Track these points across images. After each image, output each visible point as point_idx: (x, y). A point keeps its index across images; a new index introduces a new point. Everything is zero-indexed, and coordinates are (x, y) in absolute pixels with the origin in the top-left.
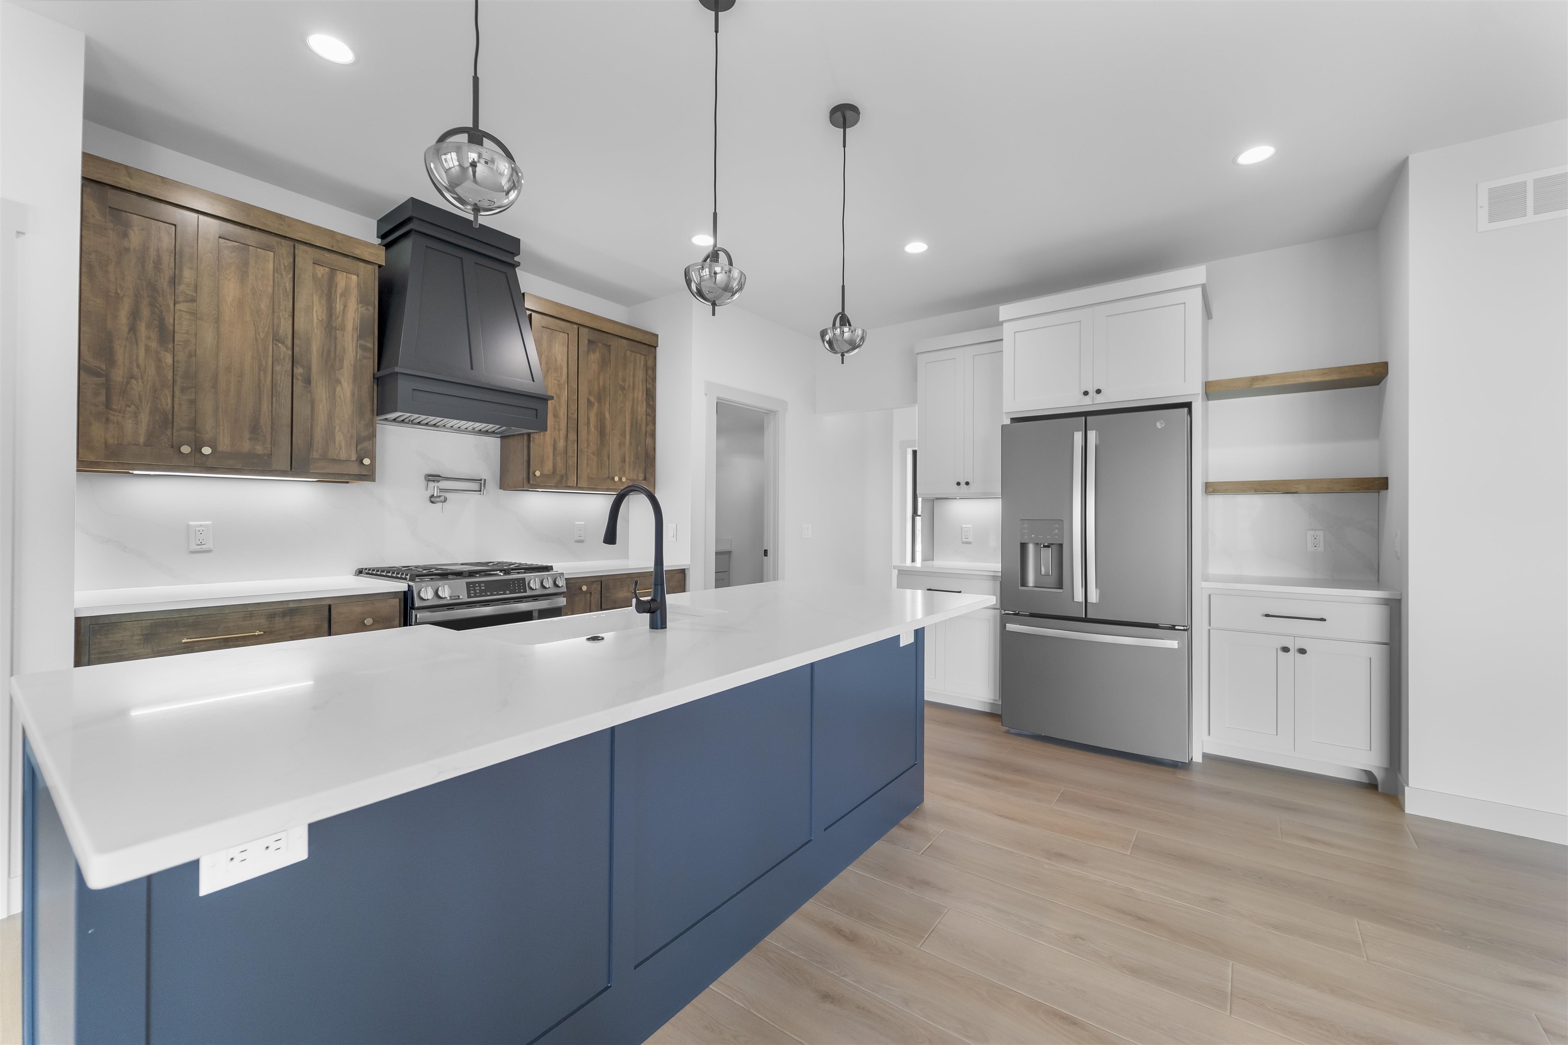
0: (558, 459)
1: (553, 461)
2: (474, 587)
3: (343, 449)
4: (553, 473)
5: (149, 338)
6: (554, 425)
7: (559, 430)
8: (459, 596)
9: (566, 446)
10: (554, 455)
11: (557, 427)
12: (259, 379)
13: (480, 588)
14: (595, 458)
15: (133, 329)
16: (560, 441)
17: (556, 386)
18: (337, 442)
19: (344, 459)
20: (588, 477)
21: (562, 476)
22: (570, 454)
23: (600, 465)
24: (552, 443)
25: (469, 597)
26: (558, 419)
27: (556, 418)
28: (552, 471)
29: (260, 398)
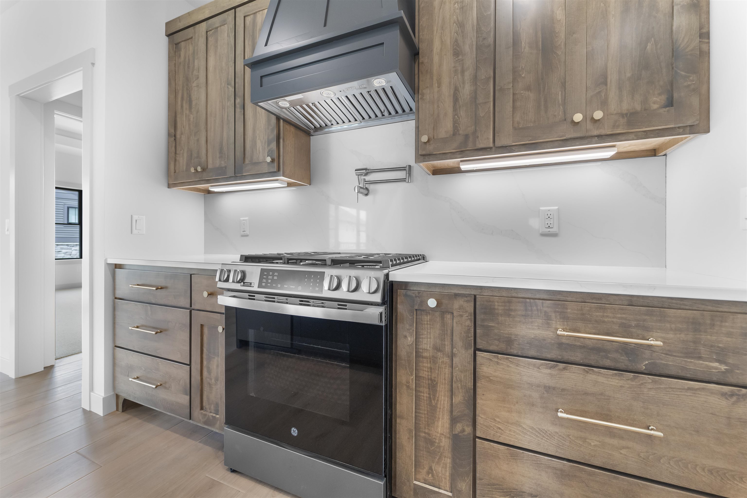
0: (462, 113)
1: (454, 118)
2: (268, 275)
3: (261, 153)
4: (454, 134)
5: (186, 109)
6: (454, 67)
7: (463, 72)
8: (251, 283)
9: (475, 92)
10: (455, 109)
11: (459, 69)
12: (222, 115)
13: (273, 277)
14: (532, 95)
15: (182, 107)
16: (464, 88)
17: (458, 11)
18: (257, 149)
19: (261, 161)
20: (515, 128)
21: (467, 137)
22: (480, 100)
23: (543, 103)
24: (452, 93)
25: (259, 287)
26: (460, 57)
27: (458, 56)
28: (452, 133)
29: (223, 128)
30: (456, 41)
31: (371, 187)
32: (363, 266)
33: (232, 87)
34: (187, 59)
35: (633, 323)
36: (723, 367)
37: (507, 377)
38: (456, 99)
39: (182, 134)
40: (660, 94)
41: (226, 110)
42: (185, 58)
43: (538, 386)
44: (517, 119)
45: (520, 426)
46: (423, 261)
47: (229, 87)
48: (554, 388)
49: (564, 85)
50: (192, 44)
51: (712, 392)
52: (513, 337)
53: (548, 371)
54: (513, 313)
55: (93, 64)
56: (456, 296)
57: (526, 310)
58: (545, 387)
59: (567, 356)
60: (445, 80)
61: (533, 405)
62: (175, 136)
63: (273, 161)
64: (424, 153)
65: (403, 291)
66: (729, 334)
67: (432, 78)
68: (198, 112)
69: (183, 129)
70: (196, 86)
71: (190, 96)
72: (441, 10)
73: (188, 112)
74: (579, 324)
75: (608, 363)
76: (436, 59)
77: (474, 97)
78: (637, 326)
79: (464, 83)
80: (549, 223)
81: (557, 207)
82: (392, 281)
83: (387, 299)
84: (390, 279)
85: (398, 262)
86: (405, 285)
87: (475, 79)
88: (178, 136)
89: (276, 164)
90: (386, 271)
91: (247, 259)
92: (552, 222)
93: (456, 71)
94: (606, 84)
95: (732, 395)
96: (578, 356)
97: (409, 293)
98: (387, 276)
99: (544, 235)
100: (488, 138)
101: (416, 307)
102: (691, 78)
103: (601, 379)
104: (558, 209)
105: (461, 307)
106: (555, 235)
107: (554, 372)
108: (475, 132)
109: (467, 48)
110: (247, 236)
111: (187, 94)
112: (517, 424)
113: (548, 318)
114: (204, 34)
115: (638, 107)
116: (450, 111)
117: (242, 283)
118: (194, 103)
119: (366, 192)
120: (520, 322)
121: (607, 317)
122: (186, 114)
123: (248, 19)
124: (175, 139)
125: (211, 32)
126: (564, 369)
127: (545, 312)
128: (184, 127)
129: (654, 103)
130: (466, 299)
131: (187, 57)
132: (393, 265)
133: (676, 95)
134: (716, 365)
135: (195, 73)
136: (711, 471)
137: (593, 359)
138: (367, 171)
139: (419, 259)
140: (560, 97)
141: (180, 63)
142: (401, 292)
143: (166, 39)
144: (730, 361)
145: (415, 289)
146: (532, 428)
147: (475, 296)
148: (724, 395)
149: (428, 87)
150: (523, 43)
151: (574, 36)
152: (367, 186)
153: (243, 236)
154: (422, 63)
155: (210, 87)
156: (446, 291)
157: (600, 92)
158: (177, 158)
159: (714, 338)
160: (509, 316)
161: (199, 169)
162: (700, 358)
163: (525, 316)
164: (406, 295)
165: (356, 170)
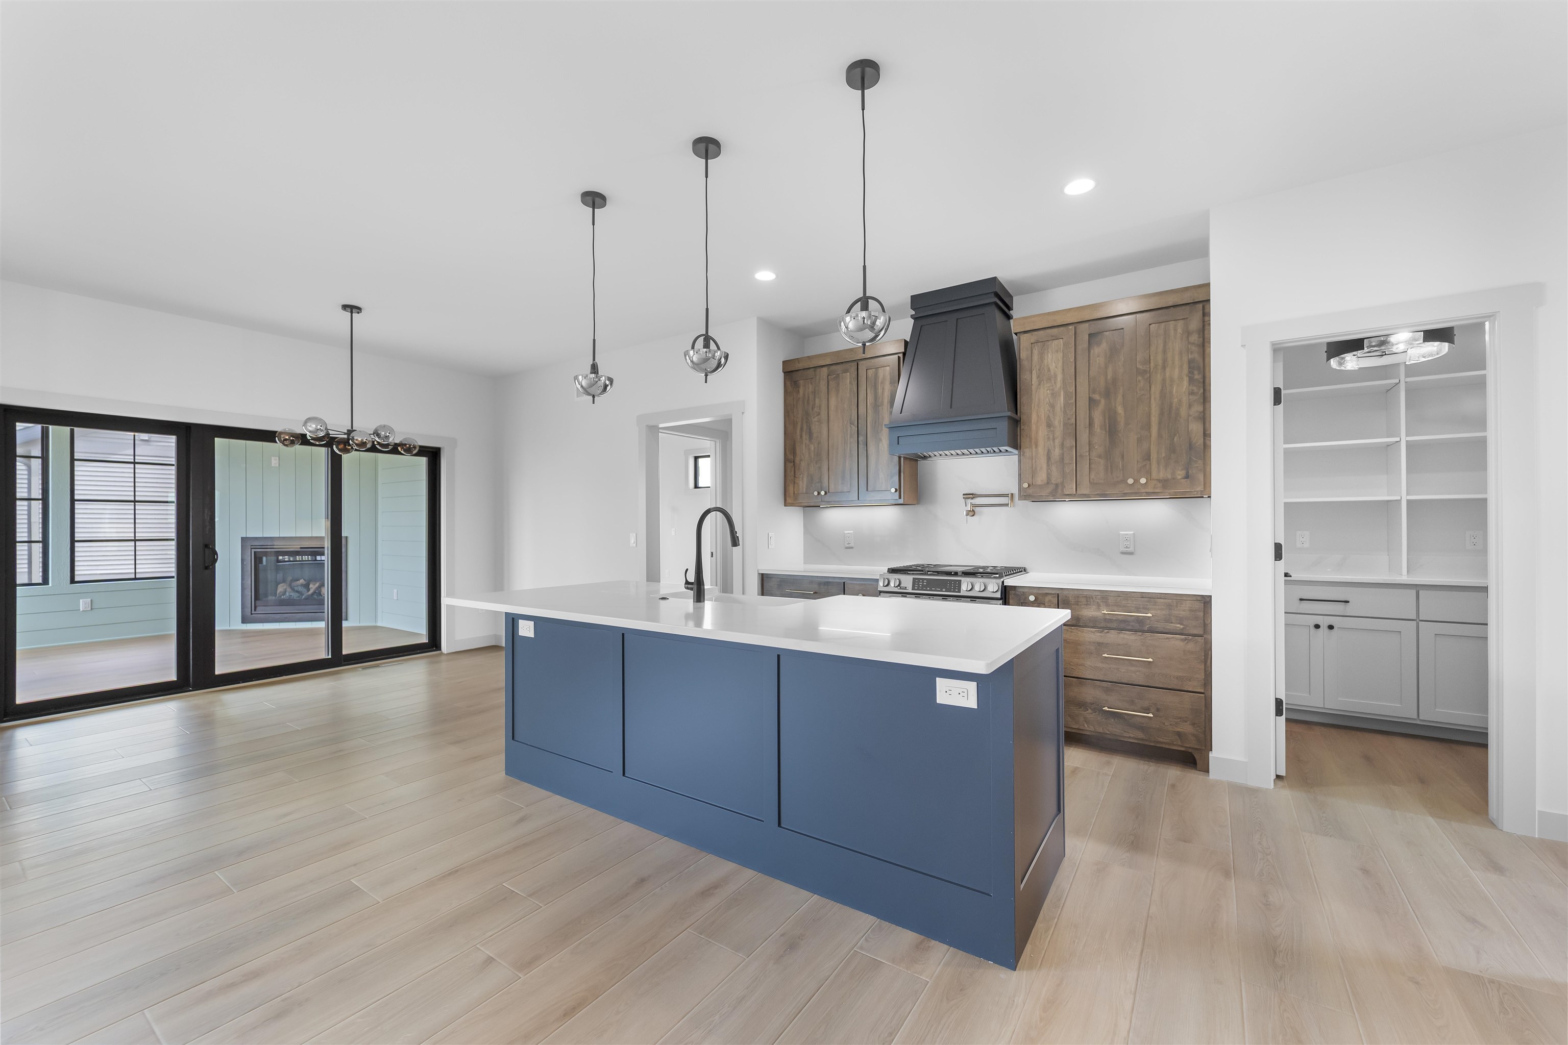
30: (1049, 417)
31: (977, 509)
32: (982, 576)
33: (855, 426)
34: (806, 396)
35: (1141, 606)
36: (1182, 627)
37: (1077, 639)
38: (1049, 459)
39: (801, 460)
40: (1182, 470)
41: (849, 445)
42: (804, 395)
43: (1094, 643)
44: (1092, 476)
45: (1084, 665)
46: (1025, 573)
47: (852, 426)
48: (1102, 643)
49: (1123, 456)
50: (812, 383)
51: (1177, 639)
52: (1080, 617)
53: (1099, 634)
54: (1080, 603)
55: (743, 413)
56: (1047, 594)
57: (1087, 601)
58: (1098, 643)
59: (1109, 625)
60: (1041, 443)
61: (1091, 654)
62: (794, 462)
63: (896, 490)
64: (1025, 494)
65: (1013, 592)
66: (1184, 611)
67: (1031, 441)
68: (819, 443)
69: (802, 456)
70: (817, 421)
71: (810, 428)
72: (1037, 393)
73: (808, 442)
74: (1115, 608)
75: (1129, 628)
76: (1034, 427)
77: (1062, 459)
78: (1143, 608)
79: (1054, 447)
80: (1127, 544)
81: (1133, 532)
82: (1006, 586)
83: (1003, 597)
84: (1005, 584)
85: (1015, 572)
86: (1014, 588)
87: (1062, 445)
88: (797, 461)
89: (898, 492)
90: (1002, 580)
91: (893, 571)
92: (1129, 544)
93: (1049, 438)
94: (1150, 460)
95: (1186, 639)
96: (1114, 625)
97: (1017, 593)
98: (1003, 582)
99: (1123, 553)
100: (1072, 488)
101: (1022, 601)
102: (1199, 462)
103: (1126, 636)
104: (1134, 533)
105: (1050, 601)
106: (1131, 553)
107: (1102, 634)
108: (1062, 483)
109: (1056, 423)
110: (852, 548)
111: (807, 426)
112: (1083, 665)
113: (1099, 605)
114: (825, 377)
115: (1169, 477)
116: (1045, 466)
117: (899, 587)
118: (815, 435)
119: (972, 514)
120: (1083, 608)
121: (1128, 604)
122: (806, 443)
123: (870, 372)
124: (794, 464)
125: (832, 377)
126: (1108, 632)
127: (1097, 602)
128: (803, 455)
129: (1179, 475)
130: (1052, 596)
131: (807, 394)
132: (1005, 576)
133: (1190, 472)
134: (1179, 625)
135: (816, 409)
136: (1177, 678)
137: (1122, 626)
138: (973, 496)
139: (1021, 571)
140: (1121, 465)
141: (799, 399)
142: (1012, 592)
143: (783, 374)
144: (1184, 623)
145: (1020, 590)
146: (1091, 666)
147: (1058, 594)
148: (1182, 640)
149: (1027, 447)
150: (1096, 426)
151: (1129, 426)
152: (974, 508)
153: (847, 548)
154: (1023, 429)
155: (831, 424)
156: (1040, 592)
157: (1145, 465)
158: (796, 481)
159: (1178, 612)
160: (1078, 605)
161: (823, 493)
162: (1172, 623)
163: (1087, 605)
164: (1015, 594)
165: (963, 495)
